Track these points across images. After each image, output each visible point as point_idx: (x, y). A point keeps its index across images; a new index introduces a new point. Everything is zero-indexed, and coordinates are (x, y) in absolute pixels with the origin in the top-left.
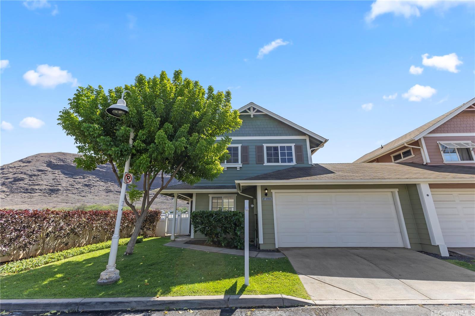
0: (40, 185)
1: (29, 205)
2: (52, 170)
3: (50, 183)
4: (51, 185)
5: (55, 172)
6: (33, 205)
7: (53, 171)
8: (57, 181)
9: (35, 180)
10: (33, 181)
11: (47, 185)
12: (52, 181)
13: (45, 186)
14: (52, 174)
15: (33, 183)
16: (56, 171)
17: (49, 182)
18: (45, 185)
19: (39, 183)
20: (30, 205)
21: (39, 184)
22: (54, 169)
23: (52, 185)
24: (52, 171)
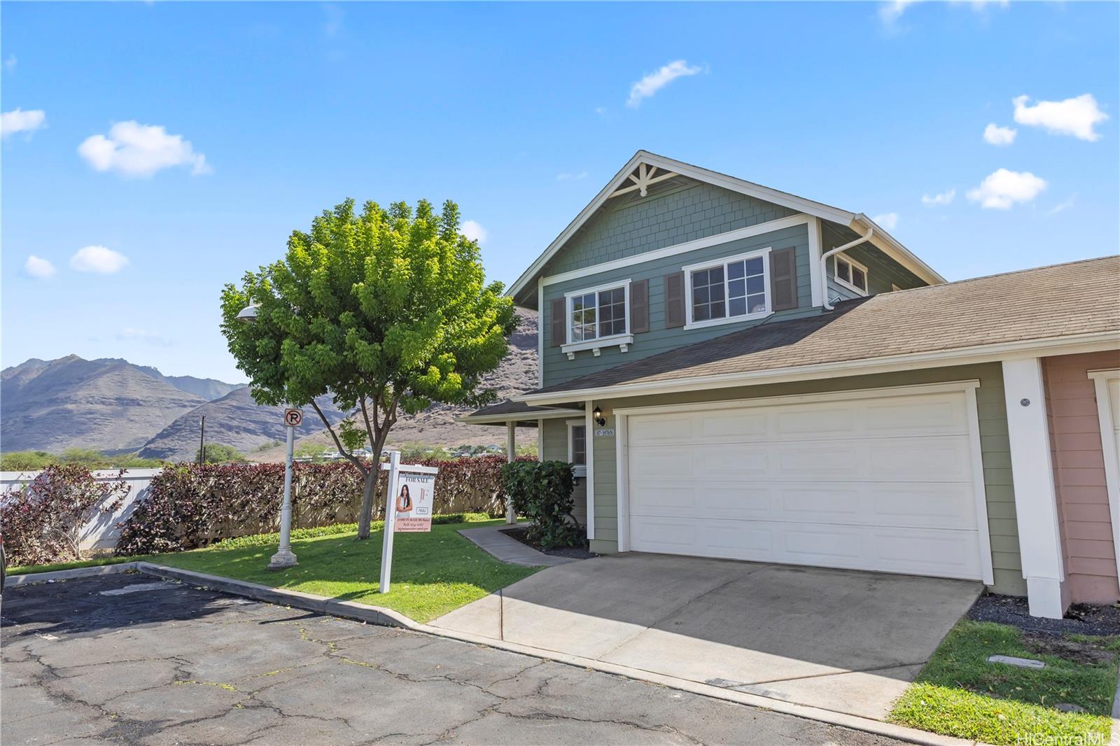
0: (505, 389)
1: (495, 437)
2: (520, 351)
3: (522, 383)
4: (524, 387)
5: (527, 354)
6: (501, 436)
7: (523, 352)
8: (533, 376)
9: (494, 379)
10: (492, 380)
11: (518, 389)
12: (524, 378)
13: (514, 390)
14: (522, 359)
15: (493, 385)
16: (528, 351)
17: (520, 381)
18: (515, 388)
19: (504, 384)
20: (498, 437)
21: (503, 387)
22: (523, 348)
23: (527, 387)
24: (520, 353)
